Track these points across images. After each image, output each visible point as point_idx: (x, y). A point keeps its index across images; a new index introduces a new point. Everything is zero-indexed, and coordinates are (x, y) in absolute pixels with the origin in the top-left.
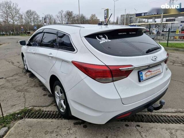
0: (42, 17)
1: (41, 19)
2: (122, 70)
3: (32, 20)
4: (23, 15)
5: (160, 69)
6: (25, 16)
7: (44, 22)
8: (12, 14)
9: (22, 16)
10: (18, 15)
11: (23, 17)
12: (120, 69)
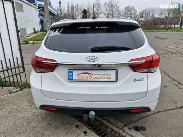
0: (139, 12)
1: (138, 14)
2: (45, 63)
3: (129, 15)
4: (122, 12)
5: (110, 75)
6: (124, 12)
7: (140, 17)
8: (112, 11)
9: (120, 12)
10: (117, 12)
11: (122, 13)
12: (43, 61)
